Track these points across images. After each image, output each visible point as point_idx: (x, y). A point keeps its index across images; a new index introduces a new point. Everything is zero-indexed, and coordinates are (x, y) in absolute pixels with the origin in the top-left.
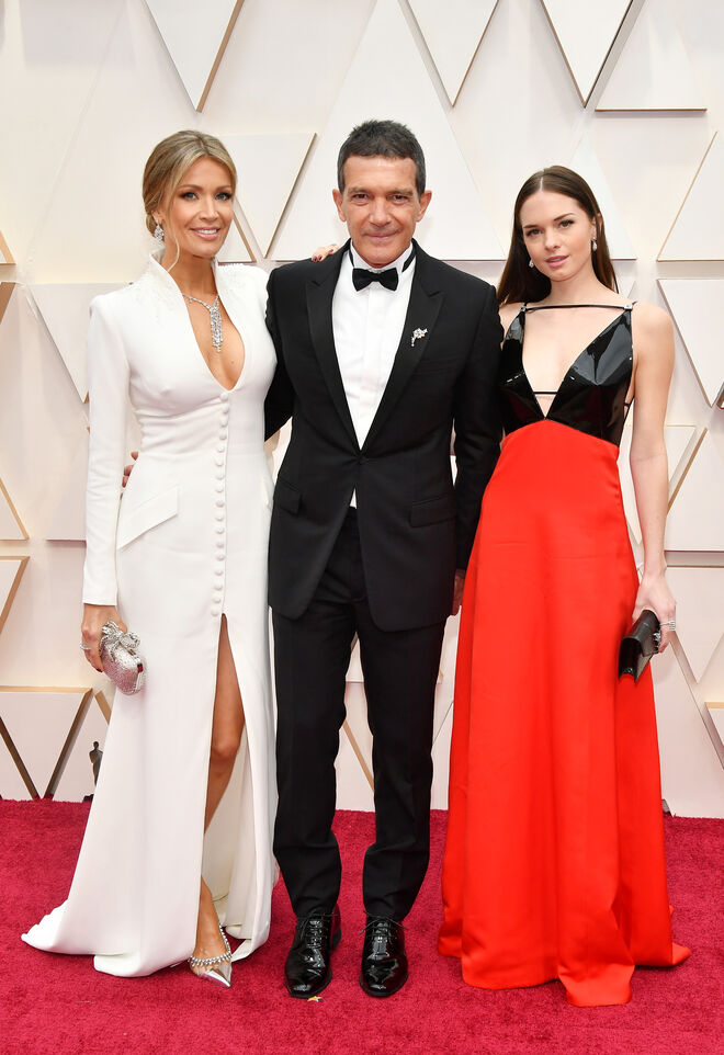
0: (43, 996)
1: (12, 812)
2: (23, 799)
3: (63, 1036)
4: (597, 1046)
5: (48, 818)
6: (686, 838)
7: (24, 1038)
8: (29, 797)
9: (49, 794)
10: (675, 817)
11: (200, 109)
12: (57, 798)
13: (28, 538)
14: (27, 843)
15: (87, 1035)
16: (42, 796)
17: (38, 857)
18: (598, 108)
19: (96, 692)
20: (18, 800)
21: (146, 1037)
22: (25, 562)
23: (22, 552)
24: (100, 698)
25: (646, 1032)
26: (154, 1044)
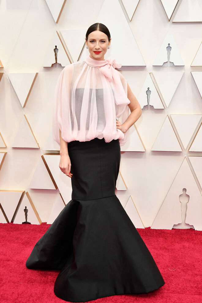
0: (8, 281)
1: (1, 227)
3: (13, 293)
4: (169, 299)
5: (11, 229)
6: (199, 237)
8: (6, 222)
9: (12, 222)
10: (196, 231)
11: (57, 22)
12: (14, 223)
13: (6, 147)
14: (5, 236)
15: (20, 293)
16: (10, 222)
17: (8, 240)
18: (173, 22)
19: (26, 192)
20: (3, 223)
21: (37, 294)
22: (6, 154)
23: (5, 151)
24: (27, 194)
25: (184, 295)
26: (39, 296)
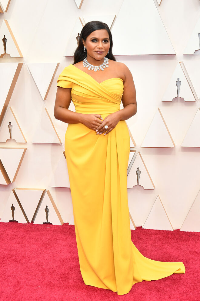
0: (26, 284)
1: (21, 227)
2: (25, 223)
3: (31, 297)
5: (31, 229)
7: (19, 297)
8: (26, 222)
9: (32, 222)
11: (80, 8)
12: (35, 223)
13: (27, 142)
14: (25, 237)
15: (38, 297)
16: (30, 222)
19: (47, 190)
20: (23, 223)
21: (56, 299)
22: (26, 150)
23: (25, 146)
24: (48, 192)
